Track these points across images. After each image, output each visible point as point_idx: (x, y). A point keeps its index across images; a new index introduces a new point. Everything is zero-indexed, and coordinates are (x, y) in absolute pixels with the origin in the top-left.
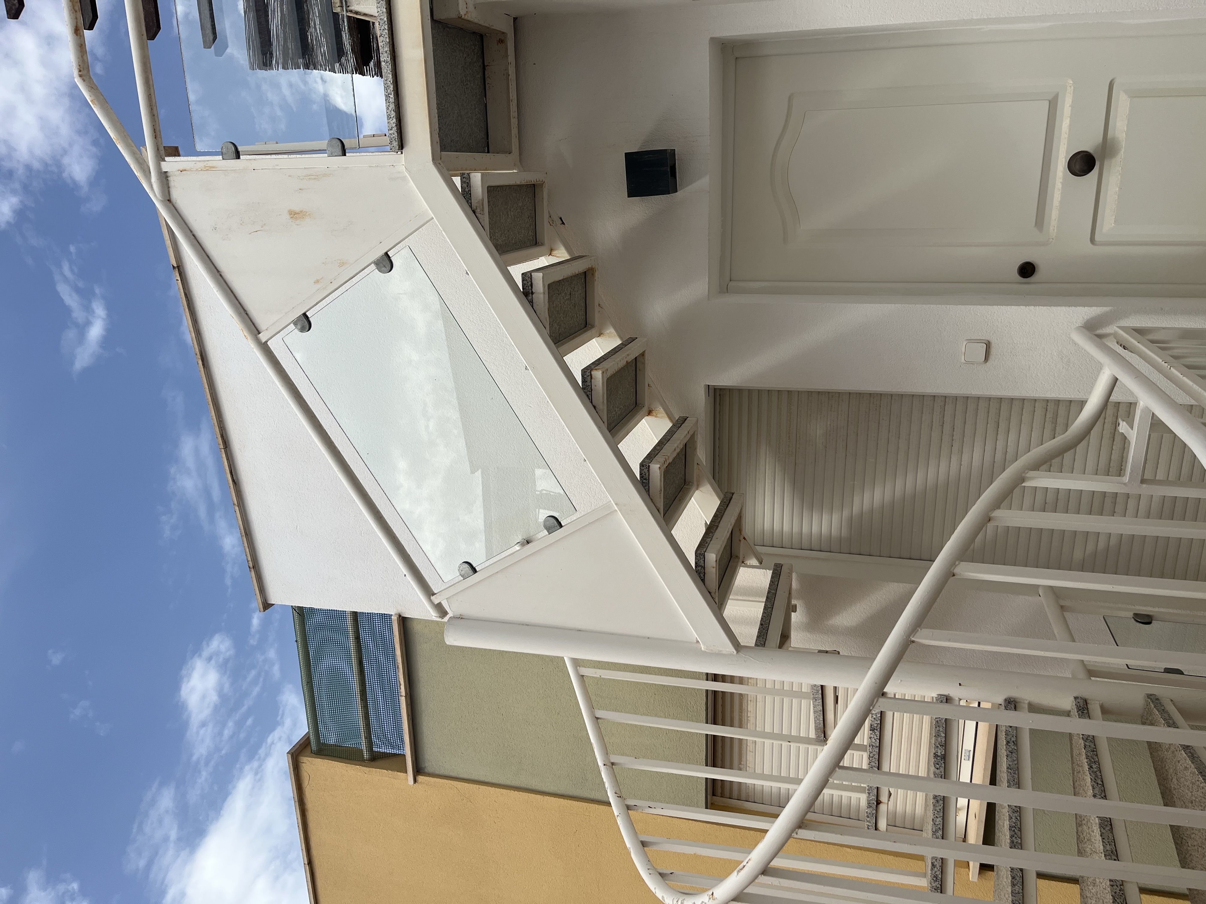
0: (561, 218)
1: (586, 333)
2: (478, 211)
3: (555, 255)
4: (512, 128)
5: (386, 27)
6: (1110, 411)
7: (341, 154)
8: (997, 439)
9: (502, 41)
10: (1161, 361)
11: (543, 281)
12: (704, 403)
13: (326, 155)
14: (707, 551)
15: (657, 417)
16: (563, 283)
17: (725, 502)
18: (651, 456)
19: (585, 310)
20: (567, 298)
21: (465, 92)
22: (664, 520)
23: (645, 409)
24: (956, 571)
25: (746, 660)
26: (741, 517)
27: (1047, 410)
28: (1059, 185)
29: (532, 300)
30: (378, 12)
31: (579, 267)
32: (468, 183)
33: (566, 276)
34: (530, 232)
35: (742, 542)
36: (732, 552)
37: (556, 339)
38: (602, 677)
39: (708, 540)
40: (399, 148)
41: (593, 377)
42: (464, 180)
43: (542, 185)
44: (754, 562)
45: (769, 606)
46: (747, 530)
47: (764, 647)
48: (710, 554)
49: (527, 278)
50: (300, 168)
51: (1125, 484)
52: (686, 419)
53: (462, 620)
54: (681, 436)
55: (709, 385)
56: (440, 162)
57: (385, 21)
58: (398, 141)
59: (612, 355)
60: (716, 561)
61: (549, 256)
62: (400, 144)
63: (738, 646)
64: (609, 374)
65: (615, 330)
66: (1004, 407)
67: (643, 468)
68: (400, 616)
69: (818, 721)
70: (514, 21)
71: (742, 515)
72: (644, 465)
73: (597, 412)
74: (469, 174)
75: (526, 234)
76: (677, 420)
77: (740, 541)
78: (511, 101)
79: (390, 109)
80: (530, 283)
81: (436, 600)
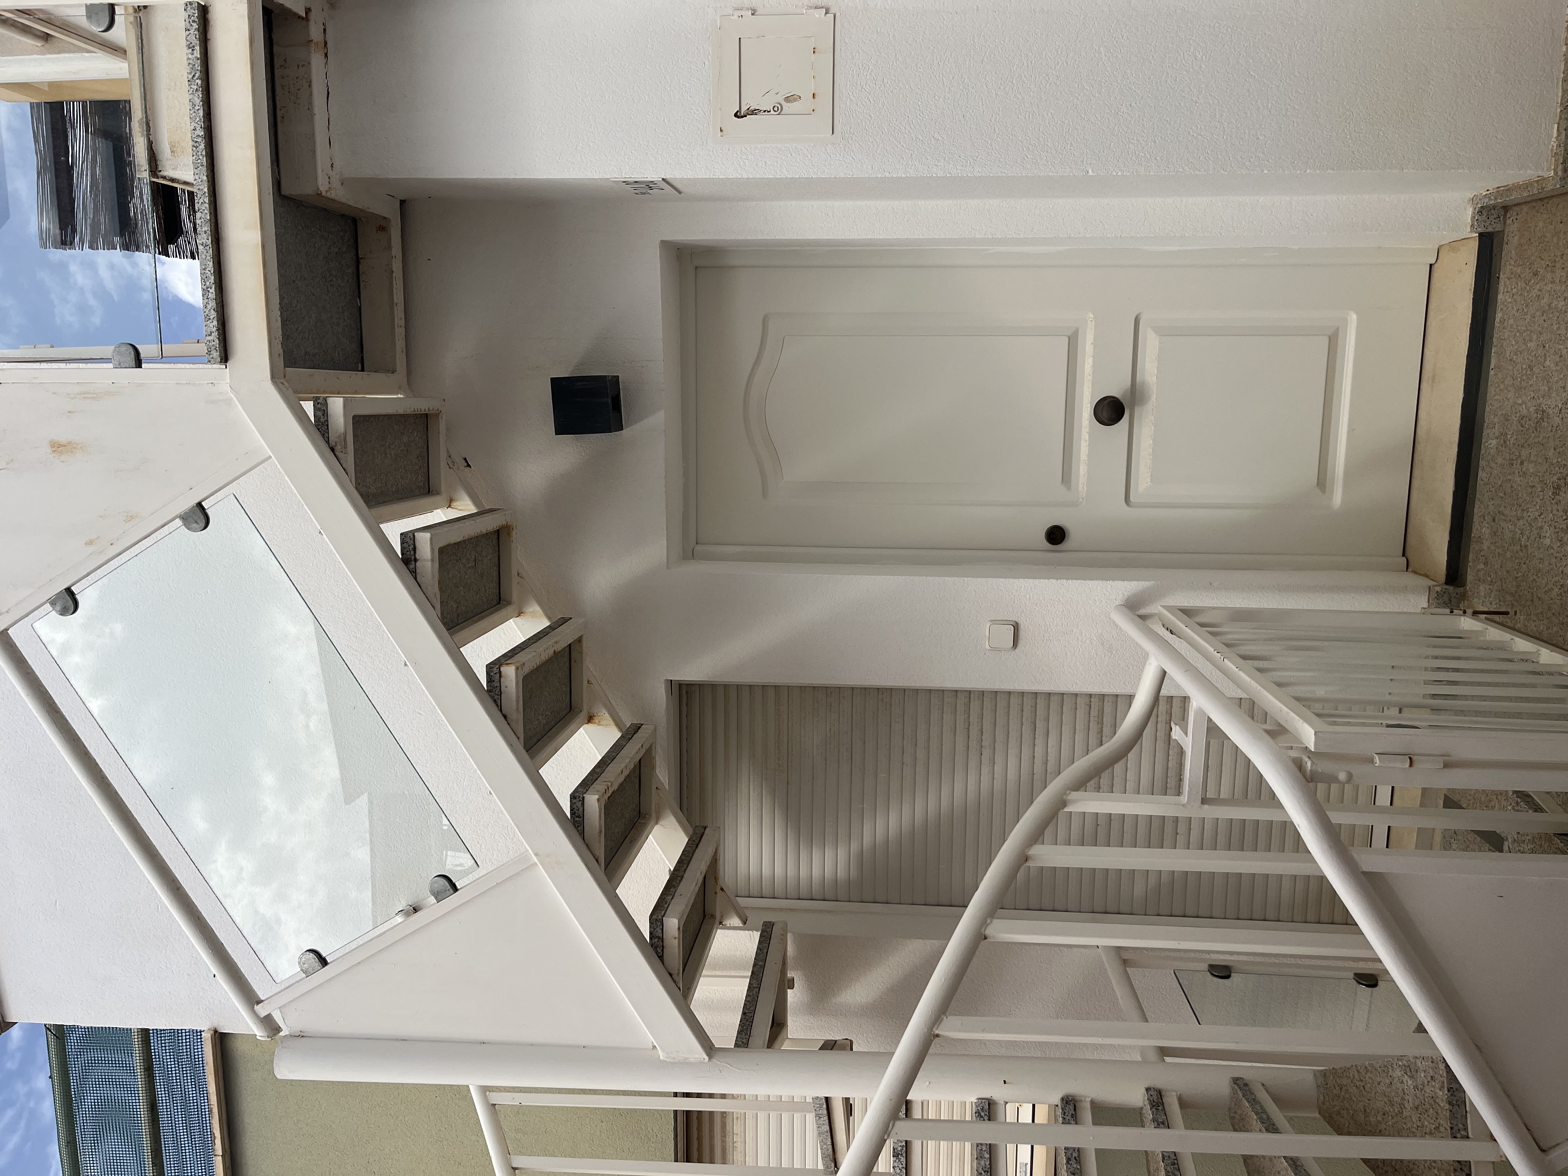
0: (465, 459)
1: (499, 612)
2: (338, 448)
3: (456, 507)
4: (397, 340)
5: (207, 200)
6: (1162, 707)
7: (134, 366)
8: (1035, 745)
9: (383, 228)
10: (1213, 650)
11: (431, 544)
12: (664, 706)
13: (111, 365)
14: (666, 915)
15: (601, 725)
16: (464, 546)
17: (694, 841)
18: (586, 784)
19: (497, 581)
20: (470, 565)
21: (328, 291)
22: (606, 875)
23: (583, 715)
24: (989, 931)
25: (721, 1069)
26: (716, 859)
27: (1090, 708)
28: (1085, 435)
29: (415, 570)
30: (195, 180)
31: (489, 523)
32: (324, 411)
33: (466, 537)
34: (420, 476)
35: (718, 895)
36: (706, 909)
37: (452, 621)
38: (522, 1104)
39: (668, 898)
40: (221, 360)
41: (503, 674)
42: (319, 406)
43: (437, 415)
44: (735, 921)
45: (755, 986)
46: (727, 875)
47: (747, 1047)
48: (671, 919)
49: (408, 540)
50: (70, 383)
51: (1183, 805)
52: (640, 728)
53: (304, 1038)
54: (632, 751)
55: (671, 680)
56: (283, 380)
57: (205, 193)
58: (220, 351)
59: (533, 643)
60: (679, 929)
61: (447, 508)
62: (223, 355)
63: (711, 1048)
64: (527, 670)
65: (541, 609)
66: (1041, 703)
67: (575, 801)
68: (216, 1031)
69: (825, 1146)
70: (400, 205)
71: (718, 858)
72: (577, 797)
73: (508, 724)
74: (325, 399)
75: (414, 479)
76: (628, 729)
77: (716, 893)
78: (395, 305)
79: (209, 307)
80: (412, 546)
81: (262, 1010)
